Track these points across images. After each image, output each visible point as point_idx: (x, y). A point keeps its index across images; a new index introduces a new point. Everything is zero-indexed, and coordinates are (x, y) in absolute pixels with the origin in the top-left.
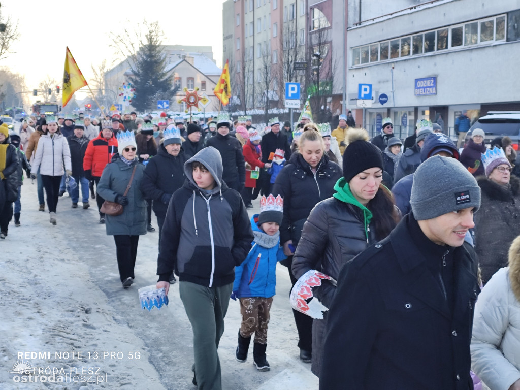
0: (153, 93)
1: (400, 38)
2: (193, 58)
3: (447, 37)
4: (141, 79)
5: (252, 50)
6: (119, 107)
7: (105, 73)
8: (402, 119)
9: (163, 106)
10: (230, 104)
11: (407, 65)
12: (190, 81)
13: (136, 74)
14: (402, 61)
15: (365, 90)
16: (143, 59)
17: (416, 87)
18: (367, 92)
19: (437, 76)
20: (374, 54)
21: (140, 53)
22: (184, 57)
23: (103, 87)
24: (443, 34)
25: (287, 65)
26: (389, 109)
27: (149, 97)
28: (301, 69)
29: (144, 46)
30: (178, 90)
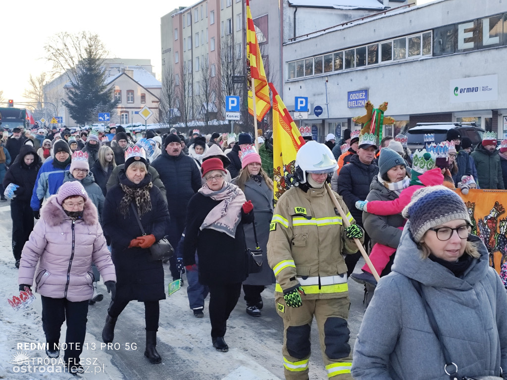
0: (93, 106)
1: (333, 53)
2: (133, 71)
3: (377, 51)
4: (81, 92)
5: (190, 63)
6: (60, 119)
7: (44, 86)
8: (336, 130)
9: (104, 118)
10: (171, 116)
11: (340, 78)
12: (130, 93)
13: (75, 87)
14: (335, 74)
15: (302, 102)
16: (83, 73)
17: (349, 100)
18: (304, 105)
19: (369, 89)
20: (309, 67)
21: (80, 66)
22: (124, 70)
23: (43, 100)
24: (373, 49)
25: (226, 79)
26: (324, 120)
27: (90, 110)
28: (240, 83)
29: (84, 59)
30: (118, 103)
